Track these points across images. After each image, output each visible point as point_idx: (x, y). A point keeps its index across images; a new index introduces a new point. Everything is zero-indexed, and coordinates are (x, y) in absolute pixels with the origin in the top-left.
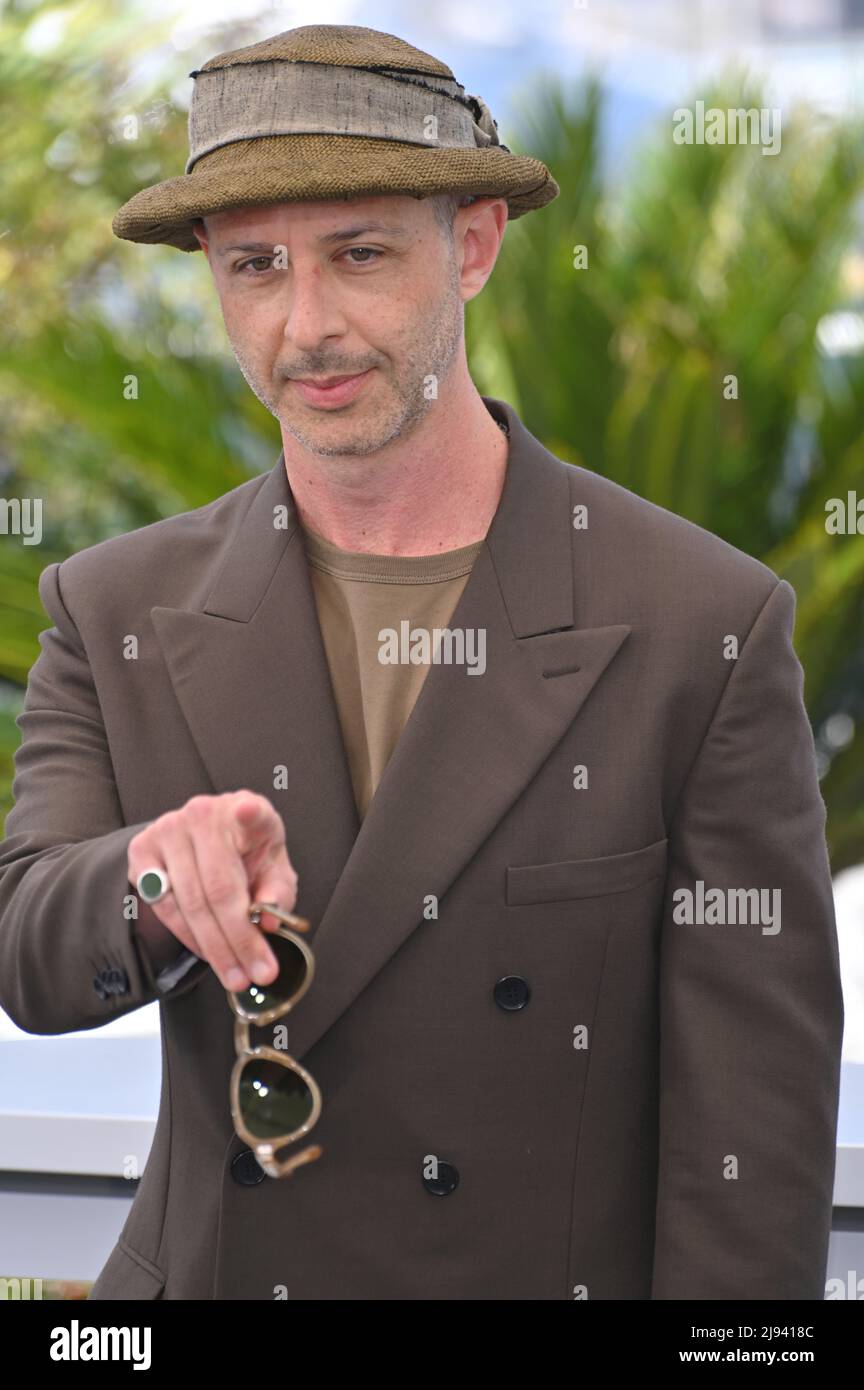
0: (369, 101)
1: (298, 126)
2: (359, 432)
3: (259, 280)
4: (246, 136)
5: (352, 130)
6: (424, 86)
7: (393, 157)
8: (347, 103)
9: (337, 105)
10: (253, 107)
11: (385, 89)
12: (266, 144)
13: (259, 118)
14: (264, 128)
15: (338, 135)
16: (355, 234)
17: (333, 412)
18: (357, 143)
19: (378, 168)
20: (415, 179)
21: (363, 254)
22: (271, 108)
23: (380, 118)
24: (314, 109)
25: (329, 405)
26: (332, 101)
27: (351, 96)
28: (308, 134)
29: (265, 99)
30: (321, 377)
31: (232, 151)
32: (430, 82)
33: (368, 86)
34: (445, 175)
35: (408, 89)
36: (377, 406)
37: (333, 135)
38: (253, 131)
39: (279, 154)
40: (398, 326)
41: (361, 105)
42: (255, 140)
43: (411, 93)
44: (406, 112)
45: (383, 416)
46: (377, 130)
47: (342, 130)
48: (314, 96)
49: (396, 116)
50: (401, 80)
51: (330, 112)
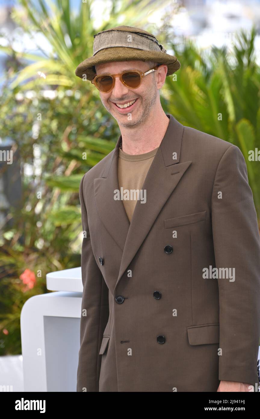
1: (117, 45)
4: (105, 48)
5: (129, 46)
6: (147, 38)
7: (139, 52)
10: (107, 41)
11: (138, 38)
12: (109, 49)
13: (108, 44)
14: (109, 46)
15: (126, 47)
18: (131, 49)
19: (134, 54)
20: (143, 56)
22: (111, 41)
23: (136, 44)
24: (121, 41)
26: (125, 40)
28: (119, 47)
29: (109, 39)
31: (101, 52)
33: (134, 36)
34: (151, 56)
37: (125, 47)
38: (106, 46)
39: (112, 51)
41: (132, 40)
42: (107, 48)
43: (144, 39)
44: (143, 43)
46: (135, 47)
47: (127, 46)
48: (121, 38)
49: (140, 44)
50: (142, 36)
51: (124, 42)
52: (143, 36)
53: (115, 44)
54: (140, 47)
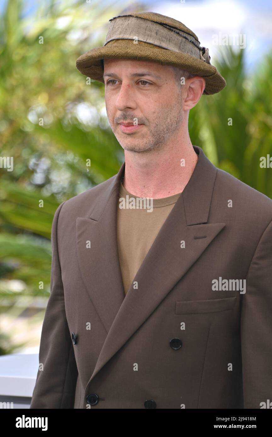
0: (157, 33)
1: (131, 37)
2: (136, 143)
3: (113, 87)
5: (148, 41)
6: (178, 33)
8: (149, 33)
9: (145, 33)
10: (120, 29)
11: (164, 31)
12: (120, 41)
13: (120, 33)
14: (121, 36)
15: (143, 42)
16: (143, 75)
17: (129, 134)
21: (144, 83)
22: (125, 30)
23: (159, 39)
25: (127, 132)
26: (144, 31)
27: (150, 31)
29: (123, 27)
30: (126, 122)
31: (111, 43)
32: (181, 33)
33: (158, 28)
35: (172, 33)
36: (143, 136)
37: (141, 41)
38: (118, 37)
40: (153, 110)
41: (153, 34)
42: (118, 40)
43: (173, 35)
44: (170, 40)
45: (145, 140)
46: (157, 43)
47: (145, 41)
48: (139, 28)
49: (166, 40)
50: (170, 29)
51: (143, 34)
52: (172, 31)
53: (130, 35)
54: (164, 45)
